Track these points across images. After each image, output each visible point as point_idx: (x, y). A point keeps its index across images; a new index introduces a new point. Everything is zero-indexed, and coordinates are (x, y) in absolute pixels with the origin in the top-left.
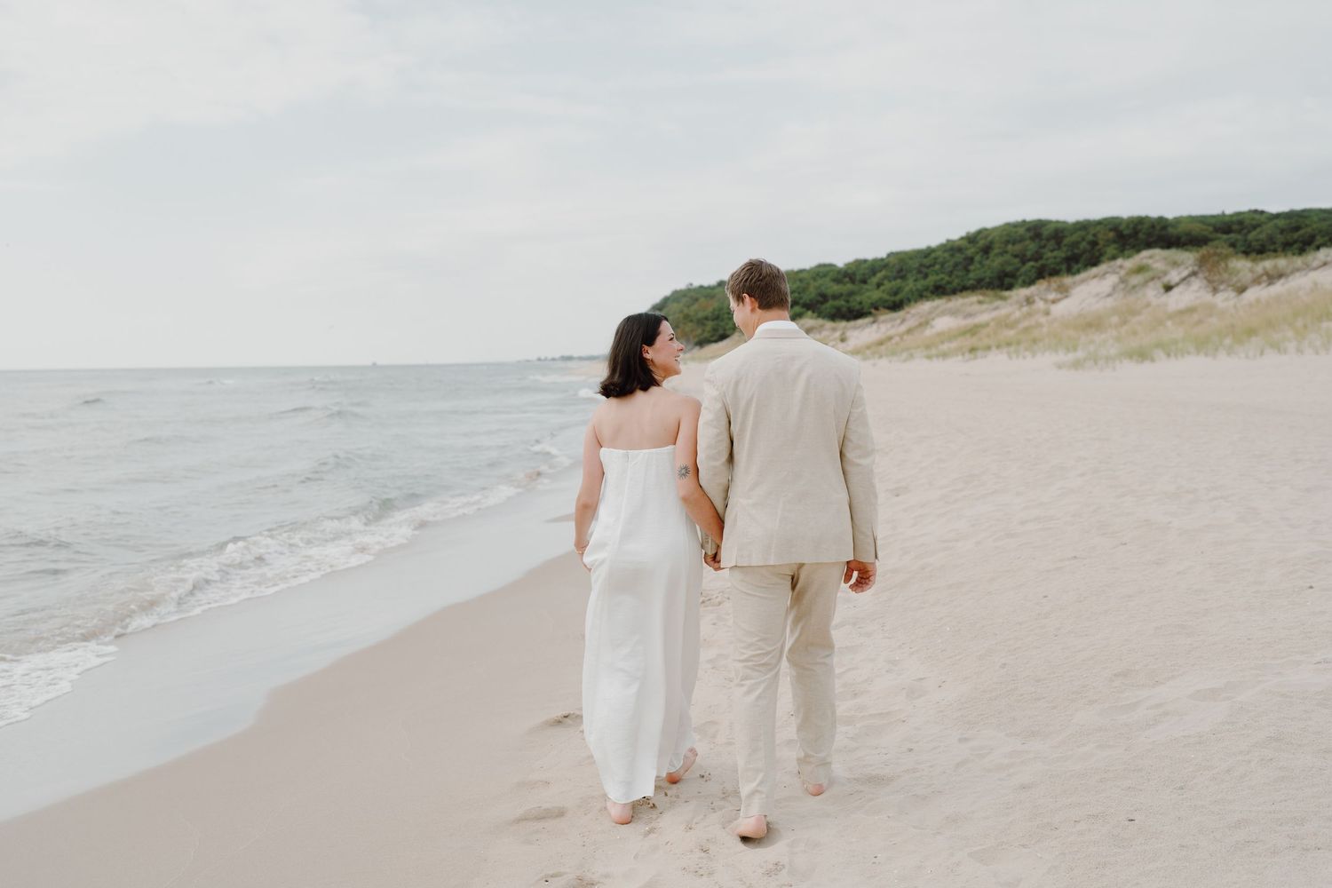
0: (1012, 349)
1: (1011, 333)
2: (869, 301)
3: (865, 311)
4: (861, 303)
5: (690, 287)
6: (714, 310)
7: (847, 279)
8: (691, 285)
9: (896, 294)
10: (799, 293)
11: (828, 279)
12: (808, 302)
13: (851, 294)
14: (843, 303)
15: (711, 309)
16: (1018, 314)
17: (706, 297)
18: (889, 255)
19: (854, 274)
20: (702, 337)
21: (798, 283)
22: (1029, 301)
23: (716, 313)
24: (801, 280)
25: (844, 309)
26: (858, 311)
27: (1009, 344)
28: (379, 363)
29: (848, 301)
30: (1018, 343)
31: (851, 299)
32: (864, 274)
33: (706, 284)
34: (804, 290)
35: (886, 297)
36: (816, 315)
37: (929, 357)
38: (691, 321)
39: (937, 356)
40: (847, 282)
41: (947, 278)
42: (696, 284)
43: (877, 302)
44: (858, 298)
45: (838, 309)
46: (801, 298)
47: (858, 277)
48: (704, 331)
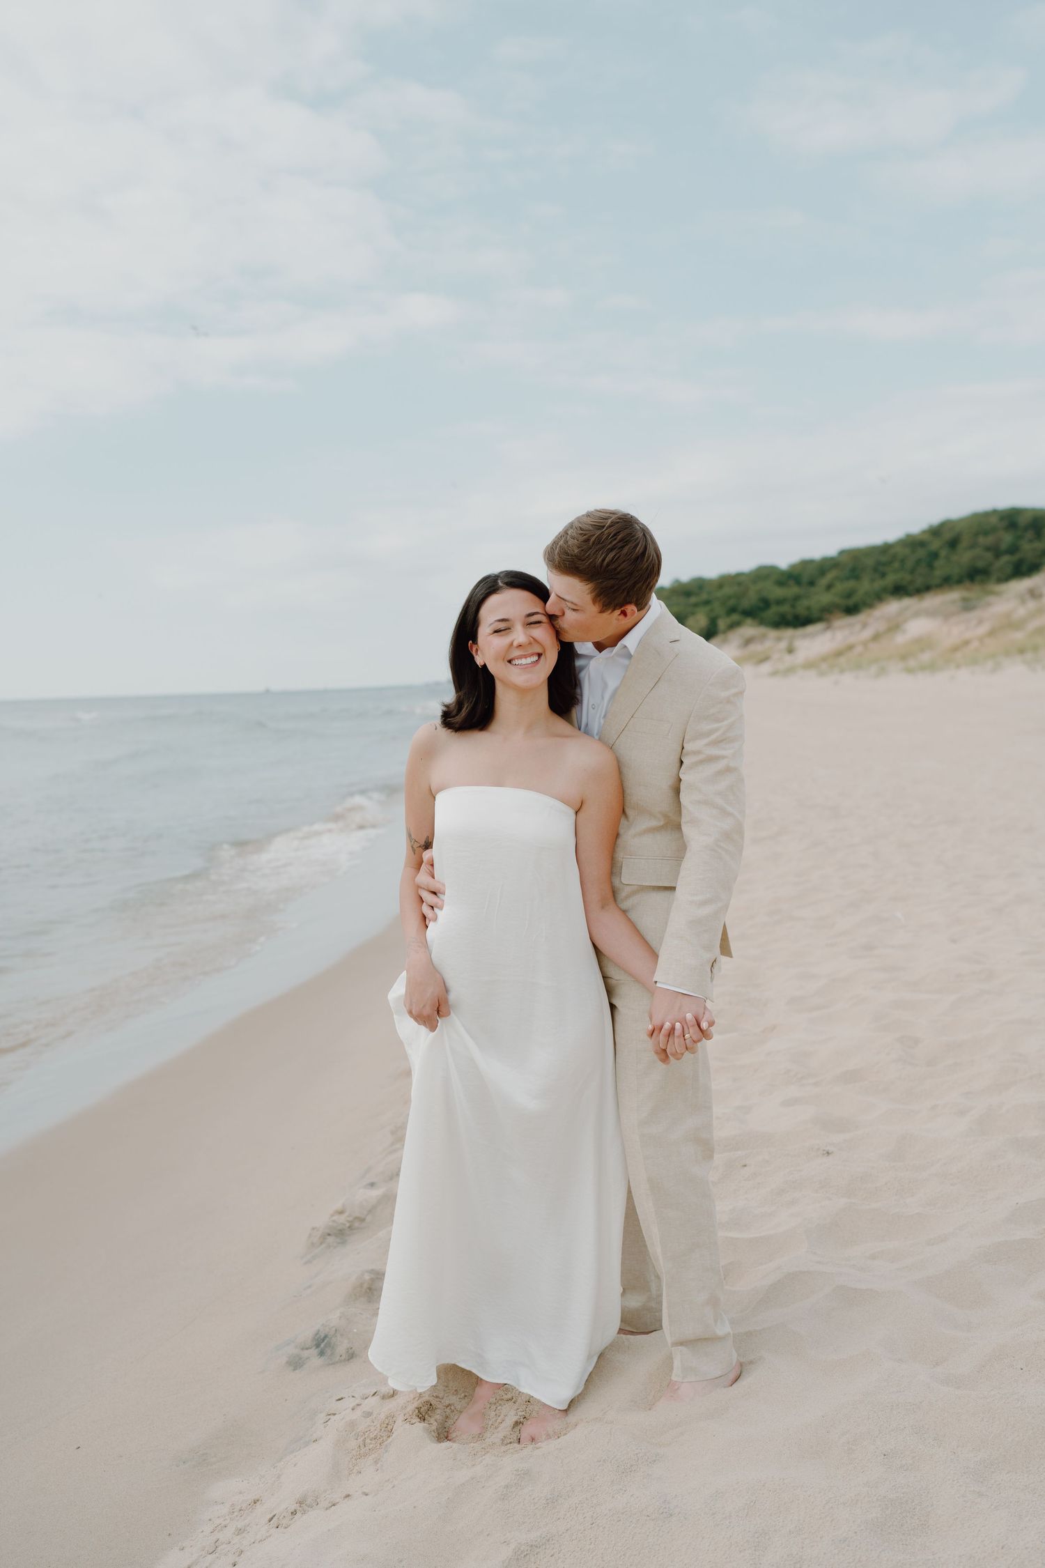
0: (1029, 656)
1: (1019, 636)
2: (820, 605)
3: (816, 616)
4: (809, 608)
7: (792, 582)
9: (849, 595)
10: (737, 599)
12: (748, 608)
13: (797, 598)
14: (788, 608)
16: (1021, 612)
18: (842, 553)
19: (800, 575)
21: (736, 587)
22: (1033, 594)
24: (739, 584)
25: (790, 617)
26: (806, 617)
27: (1022, 651)
29: (793, 606)
30: (1035, 649)
31: (798, 604)
32: (812, 575)
34: (744, 595)
35: (837, 600)
36: (757, 622)
37: (910, 671)
39: (923, 668)
40: (793, 585)
41: (908, 577)
43: (829, 605)
44: (805, 603)
45: (783, 616)
46: (739, 605)
47: (805, 580)
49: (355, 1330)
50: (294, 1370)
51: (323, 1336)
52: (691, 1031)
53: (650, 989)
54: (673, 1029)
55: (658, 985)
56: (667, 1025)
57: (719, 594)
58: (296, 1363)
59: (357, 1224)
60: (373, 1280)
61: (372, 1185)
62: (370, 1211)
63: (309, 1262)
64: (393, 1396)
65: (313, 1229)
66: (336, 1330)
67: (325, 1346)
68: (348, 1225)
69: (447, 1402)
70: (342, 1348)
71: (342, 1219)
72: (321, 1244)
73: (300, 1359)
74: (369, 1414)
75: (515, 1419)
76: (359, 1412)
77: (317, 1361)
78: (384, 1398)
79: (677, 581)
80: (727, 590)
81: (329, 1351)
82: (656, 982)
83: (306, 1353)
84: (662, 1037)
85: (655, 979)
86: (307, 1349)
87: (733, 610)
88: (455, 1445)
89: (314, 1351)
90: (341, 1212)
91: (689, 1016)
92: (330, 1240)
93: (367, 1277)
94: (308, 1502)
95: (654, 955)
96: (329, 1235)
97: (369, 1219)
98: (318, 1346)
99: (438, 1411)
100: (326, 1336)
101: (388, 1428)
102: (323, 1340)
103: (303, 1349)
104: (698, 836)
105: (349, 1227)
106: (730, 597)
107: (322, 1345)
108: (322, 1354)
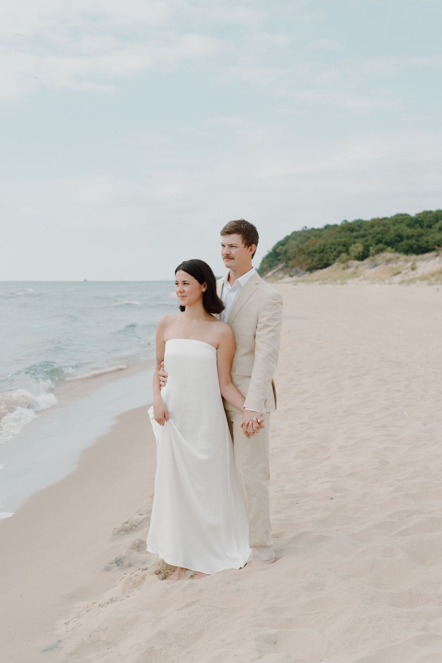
2: (434, 241)
3: (430, 247)
4: (427, 242)
5: (305, 229)
6: (320, 245)
7: (417, 225)
8: (306, 227)
10: (382, 234)
11: (403, 225)
12: (389, 240)
13: (420, 235)
14: (414, 241)
15: (318, 245)
17: (315, 236)
19: (422, 221)
20: (311, 265)
21: (382, 227)
23: (322, 248)
24: (384, 225)
25: (415, 246)
26: (425, 248)
28: (88, 280)
29: (418, 241)
31: (420, 239)
32: (430, 222)
33: (316, 227)
34: (386, 232)
36: (394, 250)
38: (304, 253)
40: (418, 227)
42: (309, 227)
43: (439, 241)
44: (426, 238)
45: (411, 246)
46: (384, 238)
47: (425, 224)
48: (313, 261)
49: (132, 557)
50: (107, 571)
51: (119, 559)
52: (255, 423)
53: (242, 411)
54: (249, 423)
55: (245, 409)
56: (247, 422)
57: (371, 231)
58: (108, 569)
59: (133, 528)
60: (140, 543)
61: (141, 515)
62: (139, 523)
63: (113, 541)
64: (146, 569)
65: (115, 529)
66: (124, 557)
67: (120, 563)
68: (130, 528)
69: (167, 572)
70: (127, 563)
71: (127, 525)
72: (118, 534)
73: (110, 567)
74: (136, 575)
75: (192, 574)
76: (133, 575)
77: (116, 568)
78: (143, 570)
79: (345, 221)
80: (377, 229)
81: (121, 564)
82: (245, 408)
83: (112, 565)
84: (245, 427)
85: (244, 406)
86: (112, 564)
87: (379, 241)
88: (168, 580)
89: (115, 565)
90: (127, 523)
91: (254, 419)
92: (122, 532)
93: (137, 542)
94: (113, 600)
95: (245, 398)
96: (122, 531)
97: (139, 526)
98: (117, 563)
99: (163, 573)
100: (120, 559)
101: (144, 578)
102: (119, 561)
103: (111, 564)
104: (260, 355)
105: (130, 529)
106: (378, 233)
107: (119, 562)
108: (118, 565)
